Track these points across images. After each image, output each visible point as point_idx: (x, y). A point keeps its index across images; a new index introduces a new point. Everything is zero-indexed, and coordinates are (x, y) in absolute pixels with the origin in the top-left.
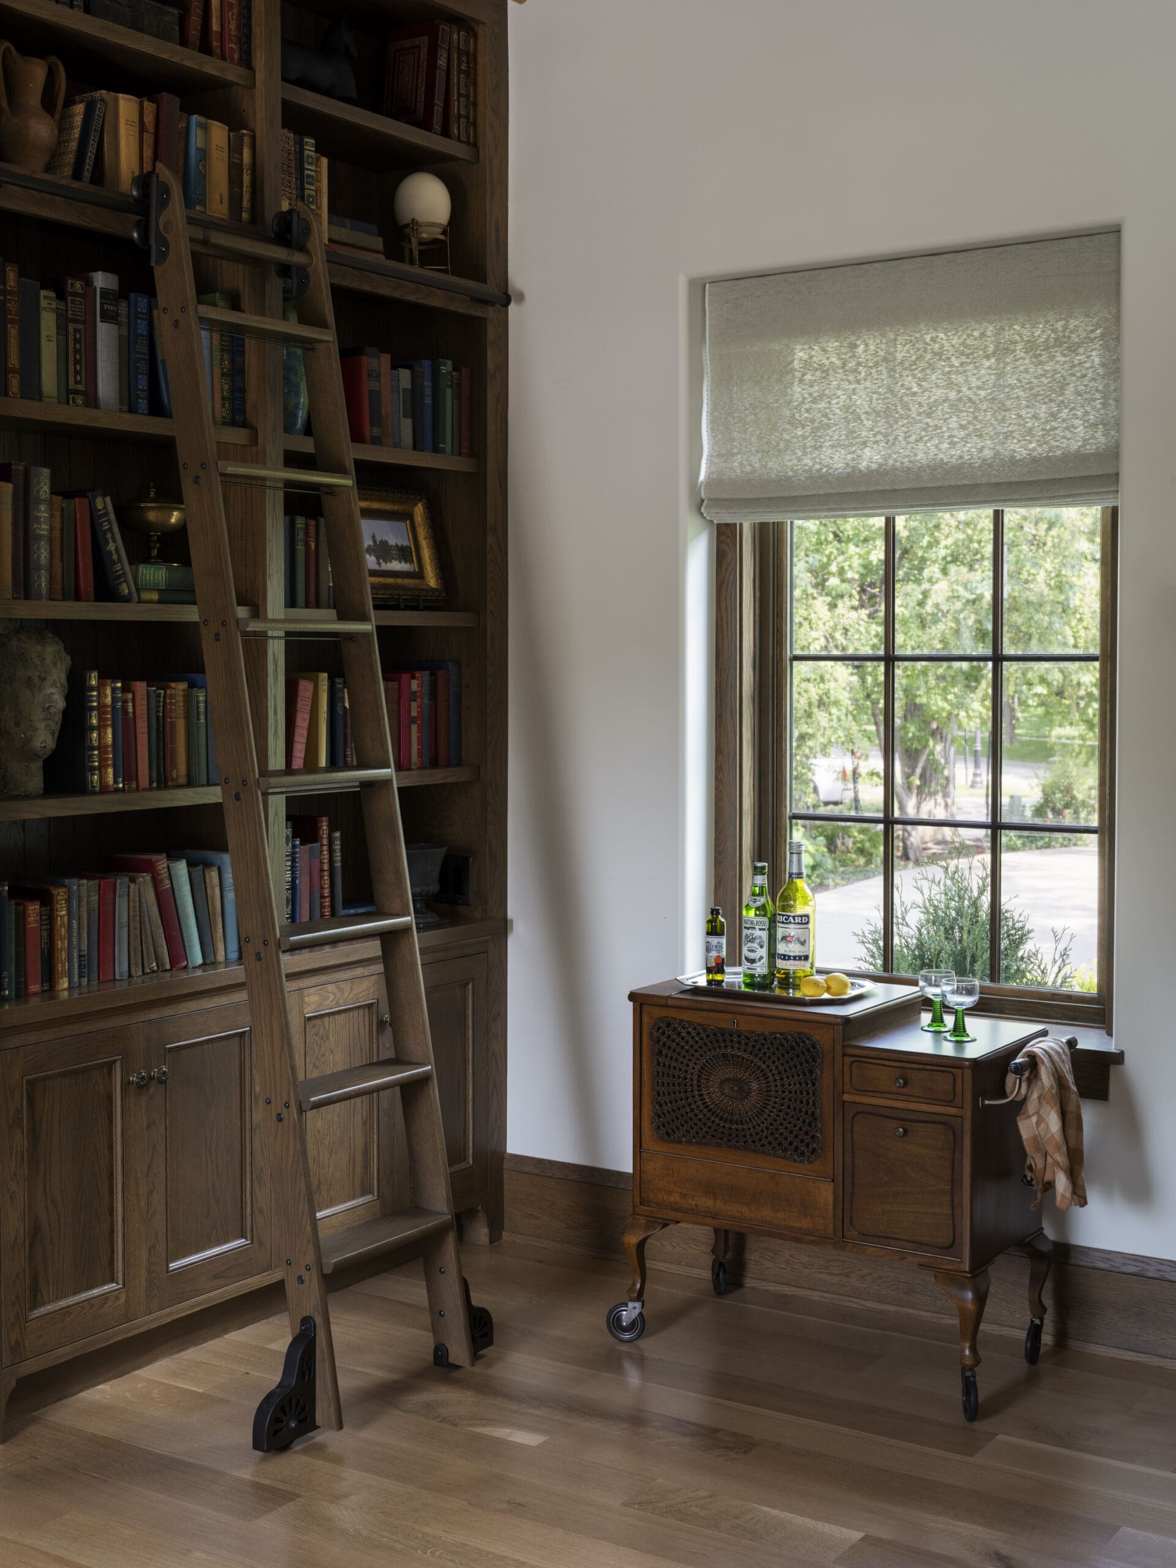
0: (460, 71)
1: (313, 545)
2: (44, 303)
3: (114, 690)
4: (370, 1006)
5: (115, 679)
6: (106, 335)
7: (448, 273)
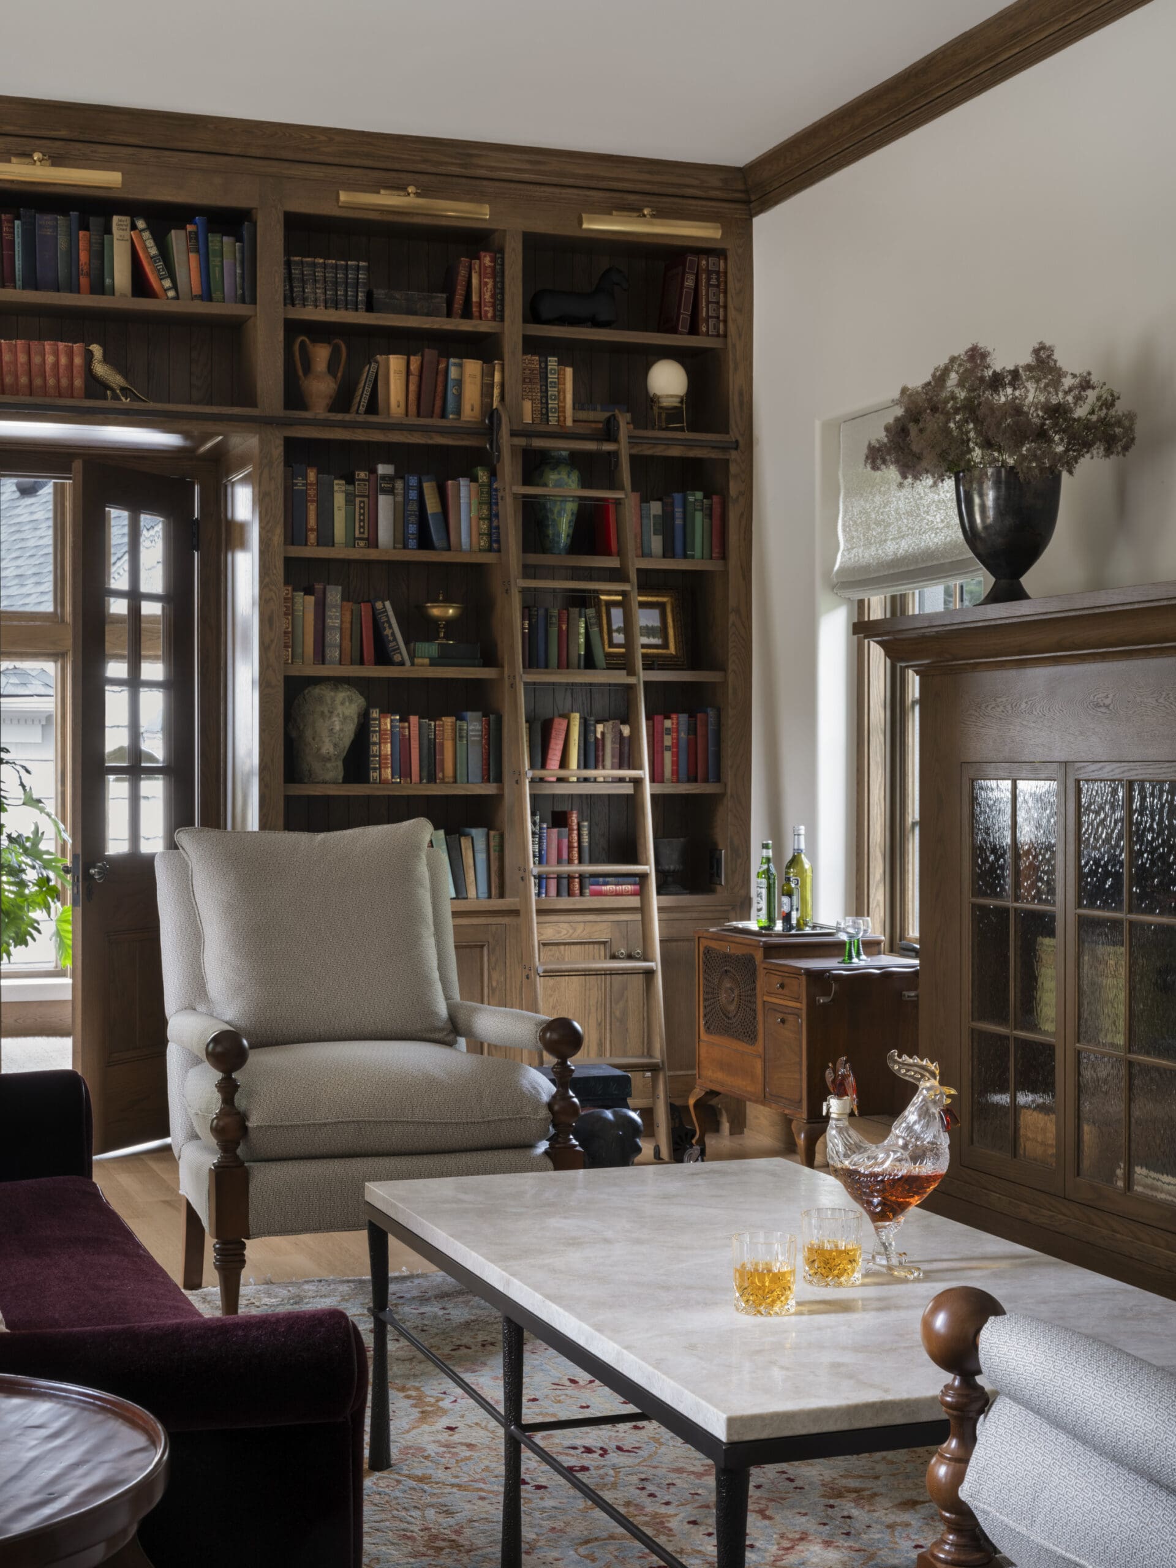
0: (708, 285)
1: (564, 627)
2: (336, 488)
3: (392, 721)
4: (604, 943)
5: (394, 713)
6: (384, 503)
7: (684, 431)
